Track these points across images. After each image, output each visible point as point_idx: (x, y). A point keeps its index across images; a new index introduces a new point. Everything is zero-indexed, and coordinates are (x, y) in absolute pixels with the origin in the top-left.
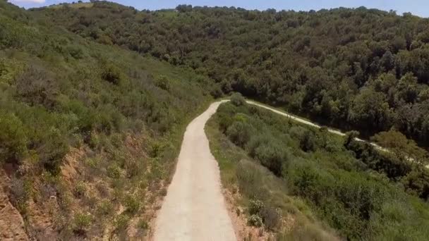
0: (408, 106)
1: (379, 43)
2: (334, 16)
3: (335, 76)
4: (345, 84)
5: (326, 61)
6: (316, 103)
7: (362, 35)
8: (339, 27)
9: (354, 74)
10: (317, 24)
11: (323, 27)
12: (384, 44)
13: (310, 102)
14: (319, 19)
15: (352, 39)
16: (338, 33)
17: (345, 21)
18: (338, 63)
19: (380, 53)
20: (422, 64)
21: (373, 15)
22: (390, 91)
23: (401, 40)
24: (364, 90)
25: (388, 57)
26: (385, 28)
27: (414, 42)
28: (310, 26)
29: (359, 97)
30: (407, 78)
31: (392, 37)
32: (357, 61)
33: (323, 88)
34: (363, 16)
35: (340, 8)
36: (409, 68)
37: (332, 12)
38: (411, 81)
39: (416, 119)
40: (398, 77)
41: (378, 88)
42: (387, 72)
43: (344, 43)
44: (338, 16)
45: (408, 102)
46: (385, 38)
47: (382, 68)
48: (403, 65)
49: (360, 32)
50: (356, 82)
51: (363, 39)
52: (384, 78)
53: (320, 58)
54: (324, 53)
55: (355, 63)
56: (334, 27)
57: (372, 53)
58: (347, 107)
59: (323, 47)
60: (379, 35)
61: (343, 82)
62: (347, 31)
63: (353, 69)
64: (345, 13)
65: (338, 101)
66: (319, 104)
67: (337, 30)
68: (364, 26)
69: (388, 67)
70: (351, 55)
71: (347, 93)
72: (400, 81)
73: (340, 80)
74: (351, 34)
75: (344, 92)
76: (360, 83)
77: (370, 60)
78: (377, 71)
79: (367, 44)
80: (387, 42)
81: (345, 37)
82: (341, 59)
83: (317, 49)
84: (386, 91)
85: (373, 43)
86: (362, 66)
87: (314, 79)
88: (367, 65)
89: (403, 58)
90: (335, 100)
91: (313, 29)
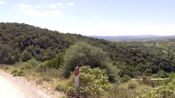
0: (37, 55)
1: (28, 36)
2: (13, 25)
3: (13, 48)
4: (17, 50)
5: (10, 42)
6: (6, 58)
7: (23, 33)
8: (15, 30)
9: (20, 46)
10: (5, 28)
11: (8, 29)
12: (30, 36)
13: (3, 58)
14: (6, 26)
15: (19, 34)
17: (17, 28)
18: (14, 43)
19: (29, 39)
20: (41, 42)
21: (26, 26)
22: (32, 51)
23: (35, 35)
24: (24, 51)
25: (32, 41)
26: (31, 31)
27: (39, 36)
28: (2, 29)
29: (23, 54)
30: (37, 47)
31: (32, 34)
32: (21, 42)
33: (8, 52)
34: (23, 26)
35: (15, 23)
36: (38, 44)
37: (11, 24)
38: (38, 48)
39: (40, 58)
40: (35, 46)
41: (29, 50)
42: (31, 45)
43: (16, 36)
45: (37, 54)
46: (30, 34)
47: (30, 44)
48: (36, 43)
49: (22, 32)
50: (21, 49)
51: (23, 34)
52: (30, 47)
53: (7, 41)
54: (8, 39)
55: (21, 43)
56: (12, 30)
57: (26, 39)
58: (18, 58)
59: (8, 37)
60: (28, 33)
61: (16, 49)
62: (18, 31)
63: (20, 44)
64: (17, 25)
65: (15, 56)
66: (7, 58)
67: (14, 31)
68: (24, 30)
70: (19, 40)
71: (18, 53)
72: (35, 48)
74: (19, 32)
75: (17, 53)
76: (23, 49)
77: (26, 41)
78: (28, 45)
79: (25, 36)
80: (31, 36)
81: (17, 34)
82: (16, 41)
83: (5, 37)
84: (31, 51)
85: (26, 36)
86: (23, 44)
87: (4, 49)
88: (25, 43)
89: (36, 40)
90: (13, 56)
91: (3, 30)
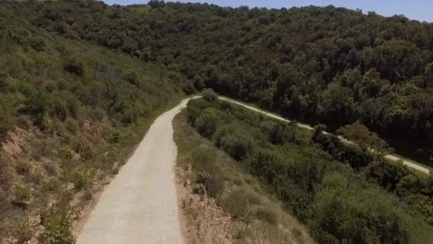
0: (371, 100)
1: (345, 40)
2: (304, 14)
3: (304, 73)
4: (313, 80)
5: (297, 57)
6: (286, 99)
7: (331, 32)
8: (309, 24)
9: (322, 70)
10: (288, 21)
11: (294, 24)
12: (350, 41)
13: (281, 98)
14: (290, 17)
15: (321, 37)
16: (308, 30)
17: (314, 19)
18: (307, 59)
19: (346, 49)
20: (384, 60)
21: (340, 13)
22: (355, 86)
23: (366, 37)
24: (332, 86)
25: (354, 54)
26: (351, 27)
27: (377, 40)
28: (282, 23)
29: (326, 92)
30: (371, 74)
31: (357, 35)
32: (326, 57)
33: (293, 84)
34: (331, 14)
35: (311, 6)
36: (373, 64)
37: (302, 10)
38: (374, 77)
39: (378, 113)
40: (363, 73)
41: (344, 83)
42: (353, 68)
43: (313, 41)
44: (308, 14)
45: (371, 96)
46: (351, 35)
47: (349, 64)
48: (367, 62)
49: (329, 29)
50: (324, 77)
51: (331, 36)
52: (349, 74)
53: (291, 55)
54: (294, 50)
55: (324, 59)
56: (303, 25)
57: (339, 49)
58: (316, 102)
59: (294, 44)
60: (345, 33)
61: (312, 77)
62: (317, 29)
63: (321, 65)
64: (314, 11)
65: (307, 96)
66: (290, 99)
67: (307, 27)
68: (332, 24)
69: (354, 63)
70: (320, 52)
71: (316, 88)
72: (365, 77)
73: (309, 76)
74: (320, 32)
75: (313, 87)
76: (327, 79)
77: (338, 55)
78: (344, 67)
79: (335, 41)
80: (352, 39)
81: (314, 35)
82: (310, 55)
83: (288, 45)
84: (351, 86)
85: (340, 40)
86: (330, 62)
87: (284, 75)
88: (334, 61)
89: (367, 54)
90: (304, 94)
91: (284, 26)
